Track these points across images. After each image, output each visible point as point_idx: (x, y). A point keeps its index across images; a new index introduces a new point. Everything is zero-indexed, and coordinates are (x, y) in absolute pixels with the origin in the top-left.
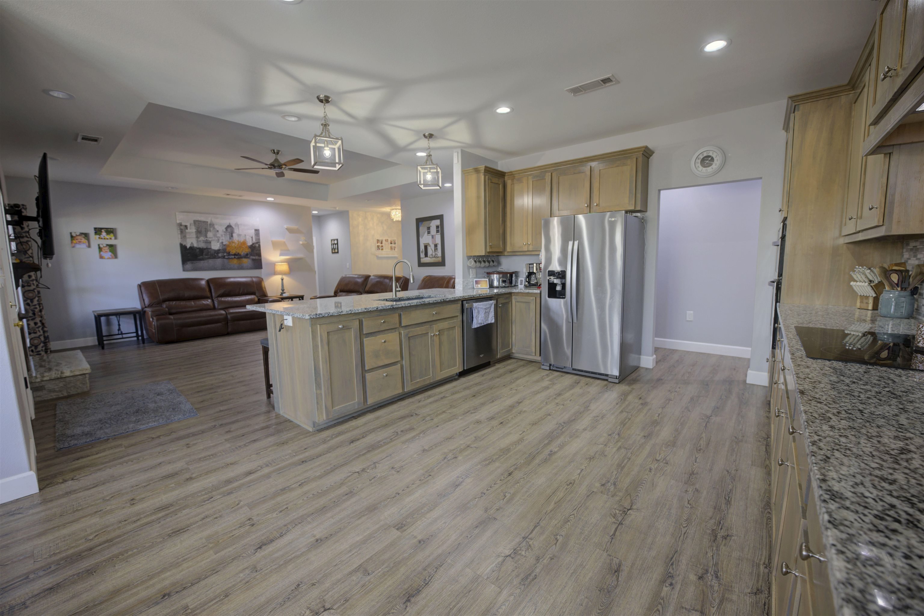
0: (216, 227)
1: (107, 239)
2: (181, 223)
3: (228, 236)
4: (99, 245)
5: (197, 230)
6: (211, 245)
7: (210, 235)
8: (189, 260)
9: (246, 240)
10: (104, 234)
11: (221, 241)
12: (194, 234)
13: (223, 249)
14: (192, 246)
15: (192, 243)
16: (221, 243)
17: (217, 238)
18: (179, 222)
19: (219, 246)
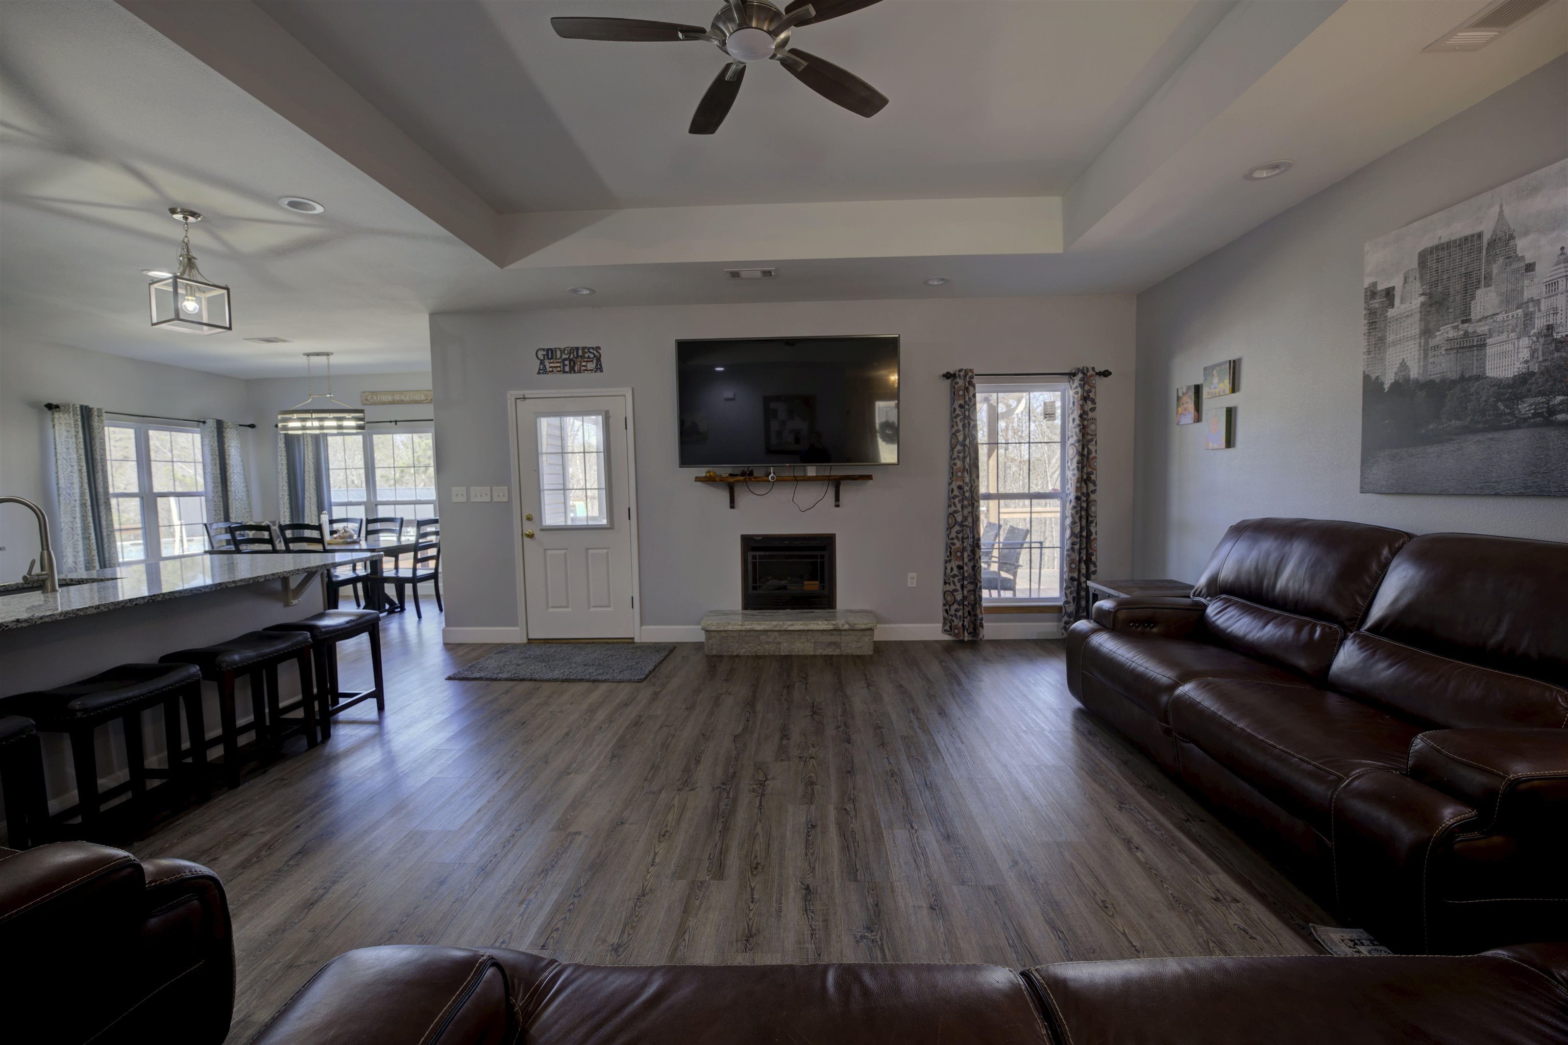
0: (1524, 246)
1: (1219, 393)
2: (1375, 284)
5: (1430, 295)
6: (1482, 360)
7: (1485, 301)
8: (1383, 446)
10: (1216, 380)
11: (1540, 323)
12: (1417, 317)
13: (1546, 372)
14: (1401, 376)
15: (1403, 366)
16: (1538, 335)
17: (1520, 312)
18: (1367, 282)
19: (1525, 354)
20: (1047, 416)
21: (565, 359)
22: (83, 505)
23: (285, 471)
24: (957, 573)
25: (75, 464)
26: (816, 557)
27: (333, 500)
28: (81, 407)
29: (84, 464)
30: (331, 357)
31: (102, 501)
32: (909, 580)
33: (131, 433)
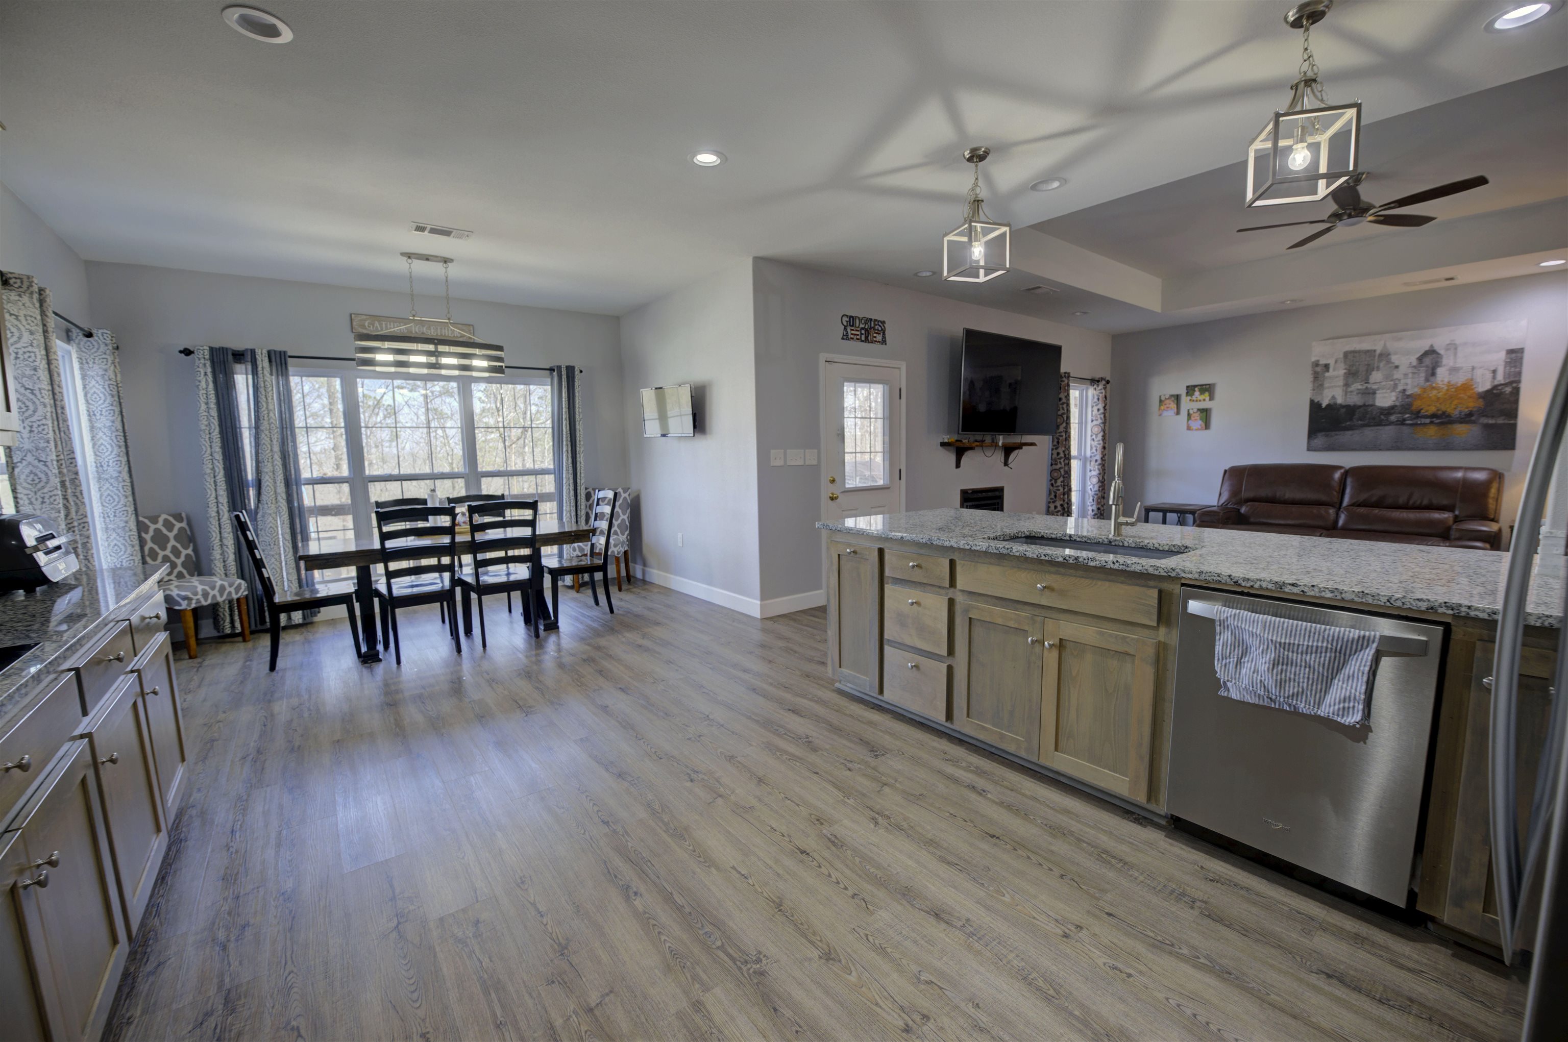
0: (1395, 359)
1: (1200, 401)
2: (1318, 361)
3: (1423, 375)
4: (1188, 411)
5: (1349, 370)
6: (1374, 399)
7: (1376, 376)
8: (1321, 430)
9: (1472, 379)
10: (1197, 393)
11: (1400, 388)
12: (1342, 378)
13: (1402, 406)
14: (1332, 402)
15: (1333, 397)
16: (1400, 392)
17: (1392, 383)
18: (1313, 359)
19: (1394, 398)
21: (862, 329)
30: (451, 265)
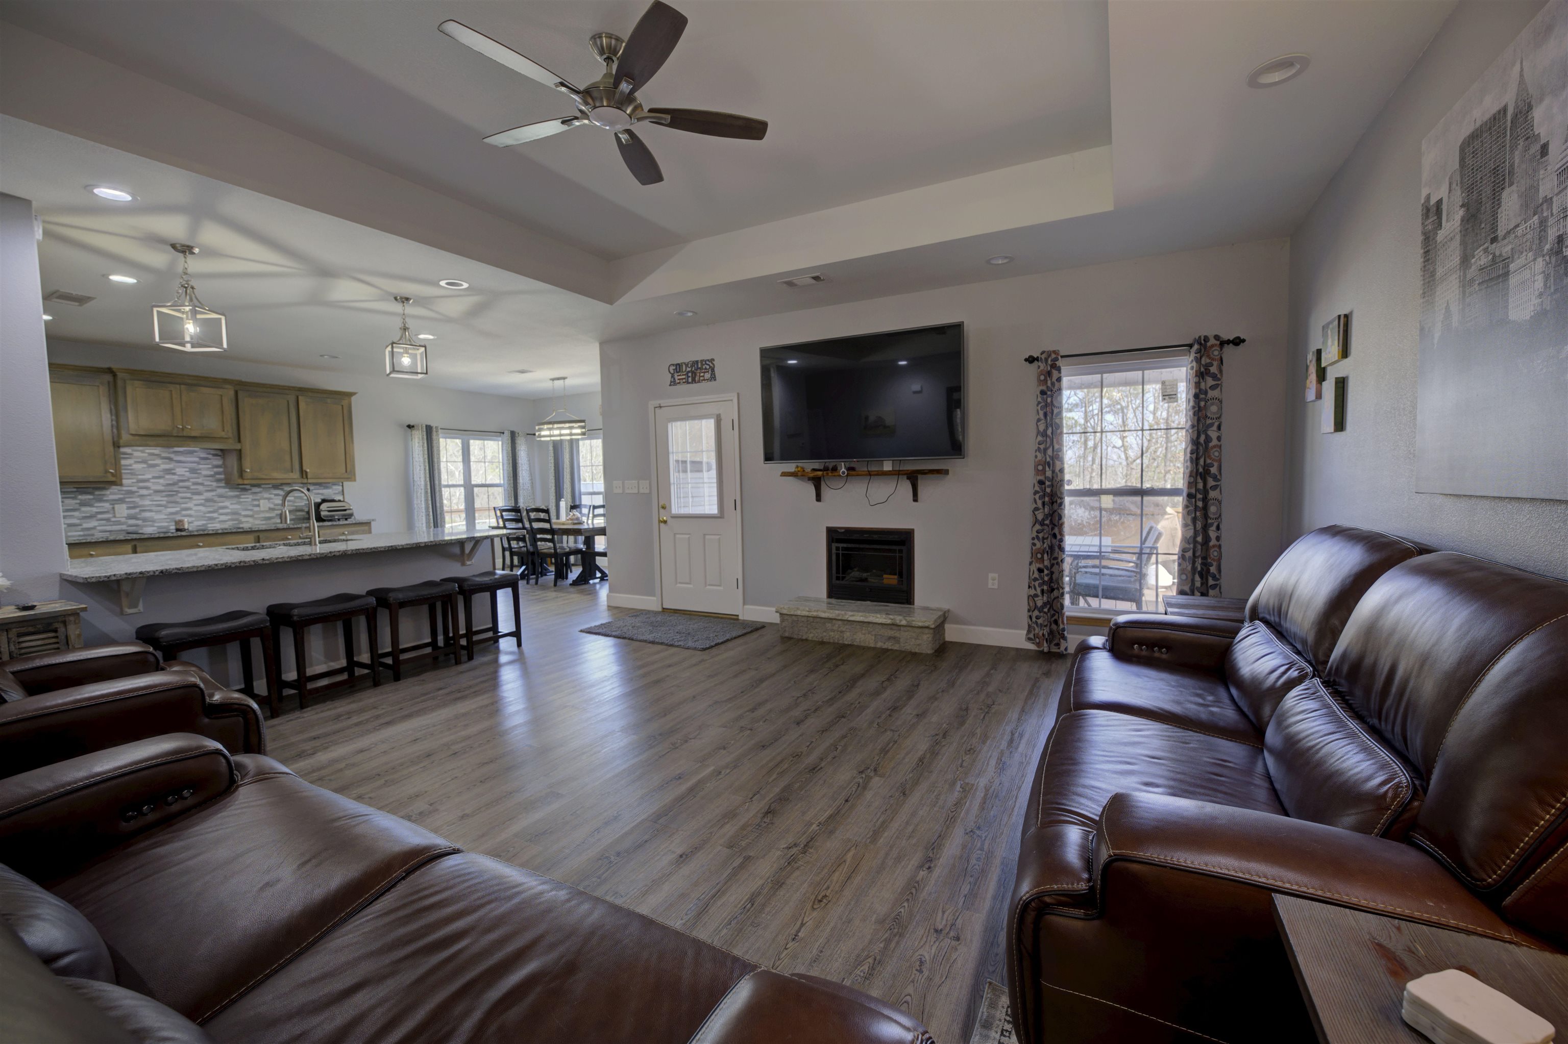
1: (1335, 359)
10: (1330, 343)
20: (1167, 397)
21: (689, 372)
22: (426, 492)
23: (553, 468)
24: (1037, 576)
25: (422, 465)
26: (894, 551)
27: (583, 490)
28: (426, 426)
29: (427, 465)
30: (566, 380)
31: (437, 490)
32: (990, 582)
33: (458, 441)
